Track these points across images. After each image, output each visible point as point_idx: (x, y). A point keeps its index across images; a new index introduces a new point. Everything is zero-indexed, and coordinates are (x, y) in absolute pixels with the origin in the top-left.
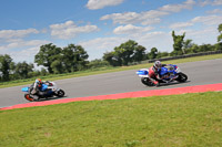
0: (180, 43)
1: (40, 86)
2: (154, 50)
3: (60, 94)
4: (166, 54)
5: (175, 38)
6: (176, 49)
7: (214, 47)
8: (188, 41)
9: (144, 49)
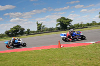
0: (40, 27)
1: (14, 41)
2: (29, 30)
3: (24, 45)
4: (34, 32)
5: (38, 24)
6: (38, 30)
7: (54, 29)
8: (44, 26)
9: (24, 29)
